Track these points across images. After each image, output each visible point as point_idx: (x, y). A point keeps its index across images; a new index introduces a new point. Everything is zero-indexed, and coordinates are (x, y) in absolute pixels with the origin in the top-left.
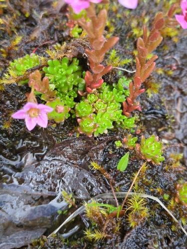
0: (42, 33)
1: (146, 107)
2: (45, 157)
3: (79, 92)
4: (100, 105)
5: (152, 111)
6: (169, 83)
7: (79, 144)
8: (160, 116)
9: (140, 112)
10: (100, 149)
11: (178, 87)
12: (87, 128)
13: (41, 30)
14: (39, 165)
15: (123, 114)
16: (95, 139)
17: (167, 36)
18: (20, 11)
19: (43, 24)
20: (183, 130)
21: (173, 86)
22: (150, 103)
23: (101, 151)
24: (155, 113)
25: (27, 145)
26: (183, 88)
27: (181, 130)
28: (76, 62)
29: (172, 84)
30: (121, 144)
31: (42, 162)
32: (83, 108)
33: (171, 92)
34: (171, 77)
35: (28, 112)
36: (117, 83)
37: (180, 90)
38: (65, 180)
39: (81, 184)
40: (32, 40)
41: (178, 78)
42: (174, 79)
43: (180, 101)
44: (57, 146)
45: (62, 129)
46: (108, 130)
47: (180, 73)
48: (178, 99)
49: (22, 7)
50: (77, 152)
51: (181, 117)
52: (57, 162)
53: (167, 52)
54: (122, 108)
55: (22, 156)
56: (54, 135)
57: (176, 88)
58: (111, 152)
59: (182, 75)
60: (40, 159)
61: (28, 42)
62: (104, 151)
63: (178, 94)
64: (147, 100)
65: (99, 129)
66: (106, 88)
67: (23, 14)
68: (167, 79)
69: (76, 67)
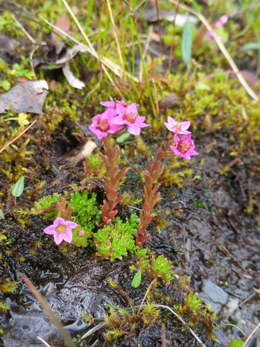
0: (62, 181)
1: (156, 242)
2: (66, 285)
3: (97, 223)
4: (115, 234)
5: (162, 245)
6: (177, 224)
7: (97, 271)
8: (170, 250)
9: (152, 247)
10: (115, 274)
11: (186, 228)
12: (104, 251)
13: (60, 178)
14: (60, 292)
15: (135, 244)
16: (111, 264)
17: (173, 184)
18: (41, 165)
19: (63, 174)
20: (193, 267)
21: (181, 227)
22: (160, 239)
23: (117, 276)
24: (164, 247)
25: (48, 277)
26: (190, 229)
27: (191, 267)
28: (94, 195)
29: (180, 224)
30: (135, 269)
31: (62, 290)
32: (100, 235)
33: (179, 232)
34: (179, 219)
35: (56, 228)
36: (129, 218)
37: (188, 231)
38: (84, 305)
39: (99, 306)
40: (53, 187)
41: (186, 220)
42: (182, 220)
43: (188, 240)
44: (77, 274)
45: (82, 258)
46: (123, 256)
47: (187, 216)
48: (186, 240)
49: (43, 161)
50: (95, 278)
51: (191, 256)
52: (76, 289)
53: (174, 197)
54: (134, 239)
55: (44, 286)
56: (74, 263)
57: (184, 229)
58: (126, 276)
59: (189, 217)
60: (59, 288)
61: (50, 189)
62: (119, 276)
63: (186, 234)
64: (157, 236)
65: (115, 254)
66: (120, 222)
67: (43, 167)
68: (175, 220)
69: (94, 199)
